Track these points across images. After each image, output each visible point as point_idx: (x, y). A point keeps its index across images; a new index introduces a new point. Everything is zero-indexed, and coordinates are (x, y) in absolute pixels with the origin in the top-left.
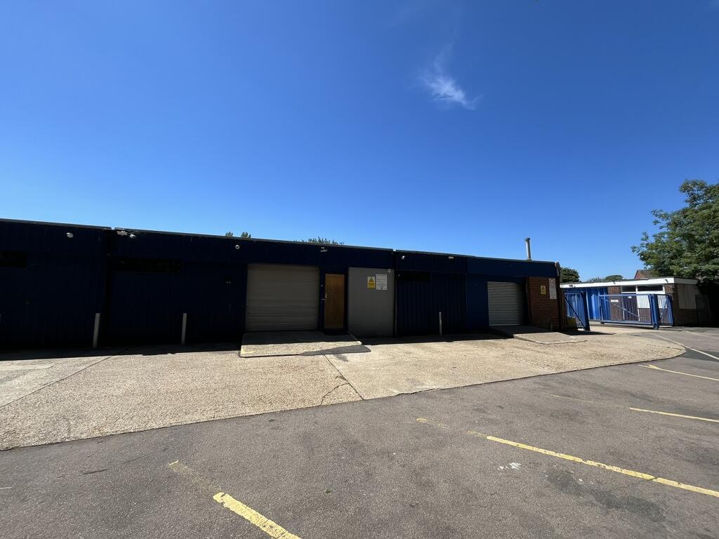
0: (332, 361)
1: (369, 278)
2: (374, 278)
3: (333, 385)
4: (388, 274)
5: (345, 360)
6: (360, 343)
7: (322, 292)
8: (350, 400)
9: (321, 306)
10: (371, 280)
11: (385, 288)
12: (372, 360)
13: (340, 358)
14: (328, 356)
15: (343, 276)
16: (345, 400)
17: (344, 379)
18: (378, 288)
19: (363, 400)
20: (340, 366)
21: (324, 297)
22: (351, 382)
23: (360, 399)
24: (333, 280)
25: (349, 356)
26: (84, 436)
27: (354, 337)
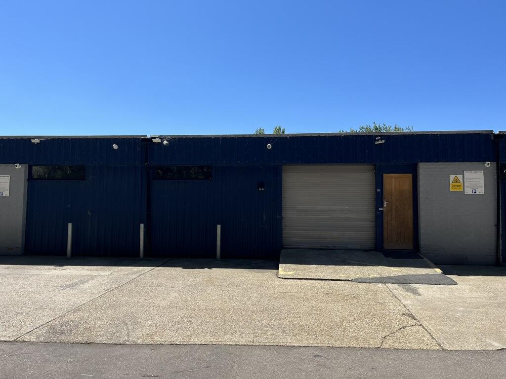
0: (396, 292)
1: (452, 177)
2: (460, 177)
3: (397, 324)
4: (485, 169)
5: (415, 292)
6: (438, 271)
7: (379, 199)
8: (423, 346)
9: (379, 218)
10: (456, 181)
11: (481, 191)
12: (459, 297)
13: (408, 290)
14: (390, 285)
15: (410, 175)
16: (415, 347)
17: (413, 317)
18: (468, 191)
19: (443, 349)
20: (408, 301)
21: (382, 206)
22: (425, 324)
23: (438, 347)
24: (396, 183)
25: (421, 288)
26: (140, 341)
27: (429, 262)
